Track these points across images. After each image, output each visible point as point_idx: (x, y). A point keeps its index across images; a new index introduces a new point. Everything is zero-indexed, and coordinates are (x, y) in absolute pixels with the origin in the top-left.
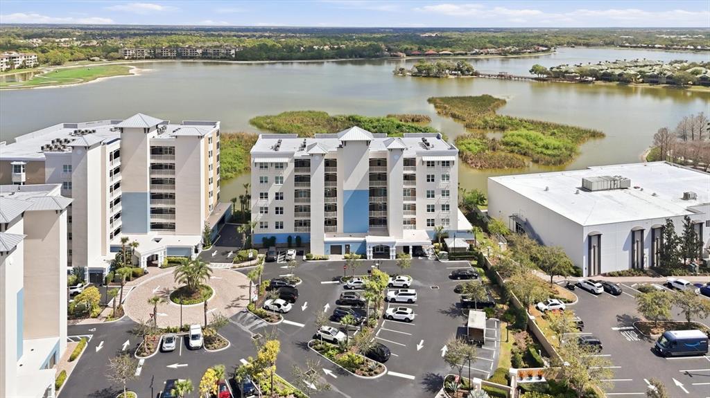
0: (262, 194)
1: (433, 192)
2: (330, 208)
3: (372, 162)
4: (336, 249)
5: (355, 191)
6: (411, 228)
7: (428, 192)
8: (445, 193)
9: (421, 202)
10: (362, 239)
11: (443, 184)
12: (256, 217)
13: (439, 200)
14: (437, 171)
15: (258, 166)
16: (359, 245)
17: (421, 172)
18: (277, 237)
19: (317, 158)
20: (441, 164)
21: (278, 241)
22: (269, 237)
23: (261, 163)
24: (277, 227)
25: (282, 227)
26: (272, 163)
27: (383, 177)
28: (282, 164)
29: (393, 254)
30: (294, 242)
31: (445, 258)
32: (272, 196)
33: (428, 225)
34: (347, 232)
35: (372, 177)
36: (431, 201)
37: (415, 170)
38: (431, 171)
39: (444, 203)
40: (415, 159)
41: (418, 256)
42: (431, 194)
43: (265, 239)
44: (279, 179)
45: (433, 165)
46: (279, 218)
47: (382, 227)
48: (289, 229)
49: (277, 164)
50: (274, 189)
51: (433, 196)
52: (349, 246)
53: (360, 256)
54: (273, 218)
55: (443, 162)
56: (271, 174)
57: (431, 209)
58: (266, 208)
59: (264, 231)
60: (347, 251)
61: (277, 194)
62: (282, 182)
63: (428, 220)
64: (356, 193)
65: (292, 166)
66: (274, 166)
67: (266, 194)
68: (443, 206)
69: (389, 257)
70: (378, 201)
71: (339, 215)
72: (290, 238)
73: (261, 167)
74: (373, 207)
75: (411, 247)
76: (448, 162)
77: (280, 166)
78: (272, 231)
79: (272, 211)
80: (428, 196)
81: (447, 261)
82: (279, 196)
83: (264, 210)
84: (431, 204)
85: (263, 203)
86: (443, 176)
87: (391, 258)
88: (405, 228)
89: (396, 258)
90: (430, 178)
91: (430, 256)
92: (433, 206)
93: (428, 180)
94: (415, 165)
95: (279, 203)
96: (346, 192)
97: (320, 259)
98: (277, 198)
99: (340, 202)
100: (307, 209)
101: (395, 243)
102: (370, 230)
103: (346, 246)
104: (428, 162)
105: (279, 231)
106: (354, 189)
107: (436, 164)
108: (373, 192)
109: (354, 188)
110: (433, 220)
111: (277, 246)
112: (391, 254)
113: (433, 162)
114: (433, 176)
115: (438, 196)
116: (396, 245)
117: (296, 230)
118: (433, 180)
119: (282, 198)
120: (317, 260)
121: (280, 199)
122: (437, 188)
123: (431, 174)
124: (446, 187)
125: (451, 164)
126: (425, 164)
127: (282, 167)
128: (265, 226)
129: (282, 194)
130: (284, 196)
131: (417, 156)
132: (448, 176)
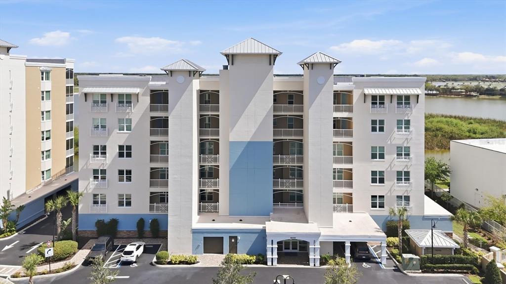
0: (96, 148)
1: (382, 148)
2: (208, 174)
3: (278, 97)
4: (212, 243)
5: (250, 143)
6: (344, 210)
7: (374, 148)
8: (403, 152)
9: (362, 168)
10: (260, 227)
11: (398, 137)
12: (87, 186)
13: (391, 164)
14: (389, 114)
15: (90, 100)
16: (255, 236)
18: (119, 220)
19: (180, 79)
20: (395, 101)
21: (123, 228)
22: (107, 220)
23: (95, 95)
24: (121, 204)
25: (129, 204)
26: (112, 95)
27: (298, 123)
28: (129, 96)
29: (314, 256)
30: (147, 228)
31: (414, 268)
32: (112, 151)
33: (374, 206)
34: (236, 214)
35: (278, 122)
36: (378, 165)
37: (350, 110)
38: (378, 114)
39: (400, 169)
40: (351, 92)
42: (378, 154)
43: (100, 224)
44: (125, 125)
45: (382, 103)
46: (125, 187)
47: (296, 206)
48: (141, 207)
49: (121, 95)
50: (115, 140)
51: (382, 156)
52: (236, 238)
53: (254, 259)
54: (114, 188)
55: (399, 97)
56: (112, 112)
57: (378, 178)
58: (104, 172)
59: (99, 210)
60: (233, 248)
61: (121, 148)
62: (129, 128)
63: (374, 197)
64: (251, 146)
65: (146, 100)
66: (116, 100)
67: (104, 148)
68: (399, 173)
69: (306, 261)
70: (288, 162)
71: (223, 186)
72: (141, 223)
73: (95, 102)
74: (279, 173)
75: (348, 244)
76: (408, 97)
77: (126, 100)
78: (112, 209)
79: (112, 175)
80: (374, 156)
81: (419, 274)
82: (125, 151)
83: (99, 174)
84: (378, 169)
85: (98, 162)
86: (399, 122)
87: (312, 264)
88: (335, 209)
89: (322, 264)
90: (377, 126)
91: (384, 262)
92: (381, 173)
93: (374, 129)
94: (351, 103)
95: (125, 164)
96: (232, 144)
97: (181, 263)
98: (121, 155)
99: (224, 162)
101: (318, 235)
102: (274, 211)
103: (231, 238)
104: (374, 97)
105: (125, 210)
106: (248, 141)
107: (387, 101)
108: (280, 147)
109: (247, 138)
110: (382, 197)
111: (122, 235)
112: (311, 257)
113: (382, 97)
114: (382, 122)
115: (391, 156)
116: (321, 239)
117: (151, 208)
118: (382, 129)
119: (129, 155)
120: (175, 264)
121: (127, 157)
122: (389, 142)
123: (378, 118)
124: (404, 142)
125: (412, 101)
126: (369, 101)
127: (129, 102)
128: (101, 201)
129: (129, 148)
130: (133, 152)
131: (355, 88)
132: (408, 122)
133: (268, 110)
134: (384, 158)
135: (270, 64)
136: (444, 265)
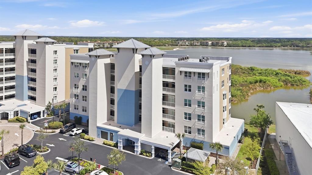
0: (75, 85)
1: (190, 101)
4: (104, 134)
5: (125, 90)
6: (171, 131)
7: (186, 100)
8: (201, 105)
9: (180, 110)
11: (198, 95)
12: (72, 101)
13: (194, 110)
14: (194, 82)
15: (74, 65)
17: (179, 81)
18: (83, 117)
20: (197, 76)
21: (83, 121)
25: (86, 111)
26: (80, 64)
28: (86, 64)
31: (178, 167)
32: (80, 87)
33: (186, 132)
36: (188, 110)
37: (174, 78)
38: (188, 81)
39: (199, 114)
40: (175, 69)
41: (160, 157)
42: (188, 103)
43: (76, 118)
44: (85, 75)
45: (190, 76)
46: (85, 104)
50: (81, 83)
51: (190, 105)
52: (112, 134)
53: (113, 144)
54: (81, 103)
55: (199, 74)
56: (80, 71)
57: (188, 117)
58: (78, 96)
59: (76, 112)
61: (83, 86)
62: (86, 78)
63: (186, 127)
64: (126, 92)
66: (82, 66)
67: (78, 85)
68: (199, 116)
71: (116, 108)
76: (204, 74)
77: (85, 66)
78: (80, 112)
79: (81, 98)
80: (186, 105)
83: (76, 97)
84: (188, 112)
85: (76, 91)
86: (199, 87)
87: (135, 153)
88: (166, 130)
90: (188, 88)
92: (190, 114)
93: (186, 90)
94: (174, 74)
95: (85, 93)
99: (116, 97)
104: (186, 73)
105: (84, 113)
106: (124, 88)
107: (192, 75)
110: (190, 128)
112: (136, 149)
113: (190, 73)
114: (190, 86)
115: (195, 106)
118: (190, 90)
121: (85, 90)
122: (193, 98)
123: (188, 84)
124: (201, 99)
125: (206, 76)
126: (183, 74)
128: (77, 108)
129: (86, 86)
130: (88, 88)
131: (176, 67)
132: (204, 88)
133: (133, 75)
134: (191, 106)
135: (134, 53)
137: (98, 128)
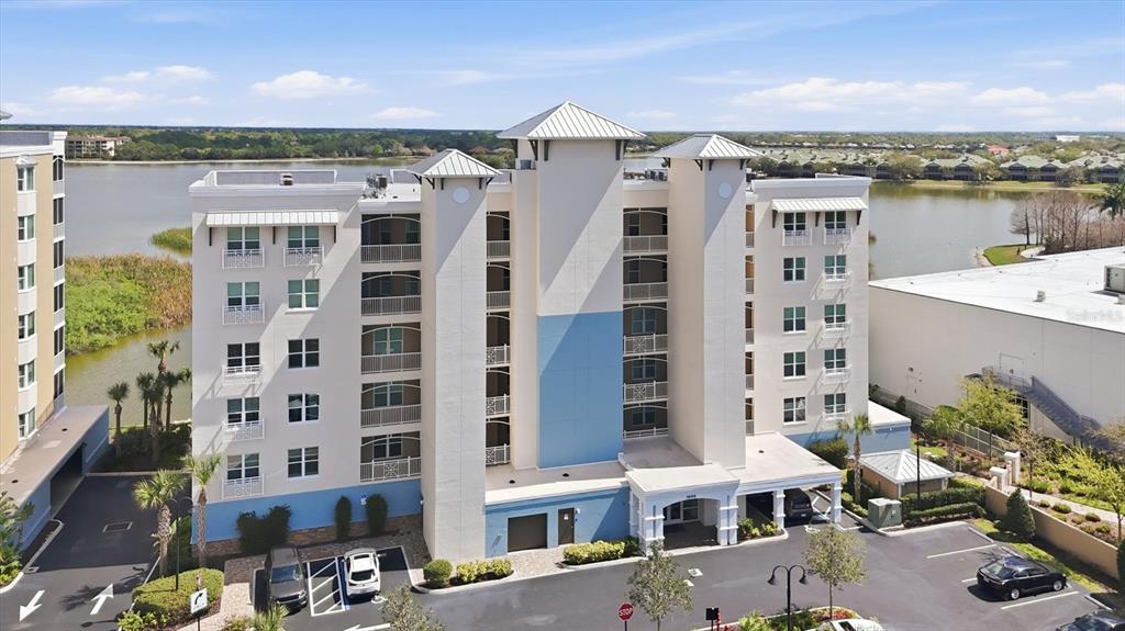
0: (234, 350)
1: (801, 311)
4: (526, 530)
5: (579, 319)
7: (788, 311)
8: (835, 313)
9: (768, 349)
10: (615, 483)
11: (827, 287)
12: (210, 440)
13: (820, 336)
14: (811, 247)
15: (222, 242)
16: (606, 504)
17: (767, 250)
18: (293, 507)
19: (461, 194)
20: (822, 222)
21: (299, 524)
22: (262, 511)
23: (233, 231)
24: (294, 470)
25: (313, 468)
26: (275, 229)
27: (659, 270)
28: (313, 229)
29: (728, 526)
30: (358, 517)
31: (893, 522)
32: (274, 355)
33: (788, 418)
34: (553, 462)
35: (632, 271)
36: (795, 342)
37: (750, 241)
38: (795, 246)
39: (830, 346)
40: (750, 207)
41: (803, 523)
42: (794, 321)
43: (246, 521)
44: (303, 291)
45: (801, 227)
46: (303, 435)
47: (655, 434)
48: (342, 471)
49: (293, 229)
50: (278, 330)
51: (801, 326)
52: (571, 512)
53: (620, 547)
55: (829, 215)
56: (271, 269)
57: (795, 365)
58: (253, 403)
59: (245, 491)
60: (567, 535)
61: (294, 345)
62: (312, 302)
63: (788, 402)
64: (582, 324)
65: (352, 238)
66: (283, 239)
67: (254, 348)
68: (829, 354)
69: (711, 535)
70: (645, 348)
72: (343, 505)
73: (233, 246)
74: (633, 372)
75: (780, 496)
76: (842, 215)
77: (306, 240)
78: (275, 484)
79: (274, 411)
80: (788, 326)
81: (902, 532)
82: (303, 353)
83: (243, 411)
84: (794, 350)
85: (240, 383)
86: (829, 261)
87: (723, 542)
89: (741, 538)
90: (794, 269)
92: (801, 356)
93: (788, 276)
95: (305, 380)
96: (545, 324)
97: (480, 578)
98: (294, 362)
99: (520, 359)
100: (410, 397)
101: (735, 485)
102: (627, 448)
103: (562, 512)
104: (788, 216)
105: (305, 483)
106: (576, 311)
107: (809, 222)
108: (633, 320)
109: (574, 308)
110: (800, 400)
111: (299, 539)
112: (723, 528)
113: (801, 216)
114: (801, 262)
115: (815, 324)
116: (742, 491)
117: (365, 473)
118: (800, 276)
119: (313, 361)
120: (469, 582)
121: (307, 365)
122: (813, 298)
123: (794, 256)
124: (837, 296)
125: (849, 221)
126: (781, 222)
127: (313, 244)
128: (246, 470)
129: (313, 344)
130: (323, 352)
131: (759, 200)
132: (842, 260)
133: (613, 249)
134: (803, 329)
135: (619, 158)
136: (935, 509)
137: (492, 510)
